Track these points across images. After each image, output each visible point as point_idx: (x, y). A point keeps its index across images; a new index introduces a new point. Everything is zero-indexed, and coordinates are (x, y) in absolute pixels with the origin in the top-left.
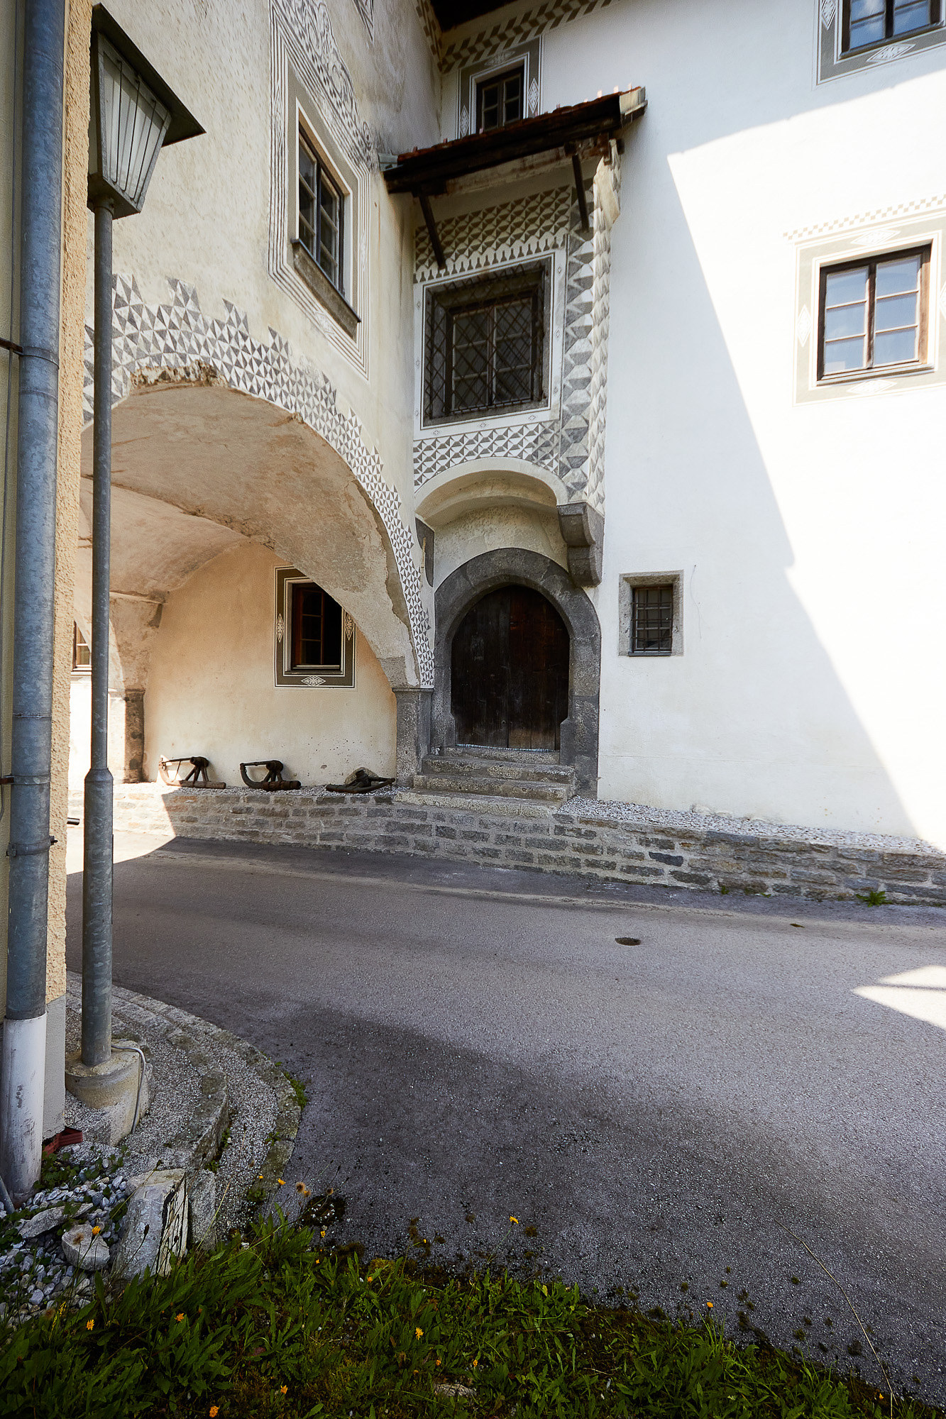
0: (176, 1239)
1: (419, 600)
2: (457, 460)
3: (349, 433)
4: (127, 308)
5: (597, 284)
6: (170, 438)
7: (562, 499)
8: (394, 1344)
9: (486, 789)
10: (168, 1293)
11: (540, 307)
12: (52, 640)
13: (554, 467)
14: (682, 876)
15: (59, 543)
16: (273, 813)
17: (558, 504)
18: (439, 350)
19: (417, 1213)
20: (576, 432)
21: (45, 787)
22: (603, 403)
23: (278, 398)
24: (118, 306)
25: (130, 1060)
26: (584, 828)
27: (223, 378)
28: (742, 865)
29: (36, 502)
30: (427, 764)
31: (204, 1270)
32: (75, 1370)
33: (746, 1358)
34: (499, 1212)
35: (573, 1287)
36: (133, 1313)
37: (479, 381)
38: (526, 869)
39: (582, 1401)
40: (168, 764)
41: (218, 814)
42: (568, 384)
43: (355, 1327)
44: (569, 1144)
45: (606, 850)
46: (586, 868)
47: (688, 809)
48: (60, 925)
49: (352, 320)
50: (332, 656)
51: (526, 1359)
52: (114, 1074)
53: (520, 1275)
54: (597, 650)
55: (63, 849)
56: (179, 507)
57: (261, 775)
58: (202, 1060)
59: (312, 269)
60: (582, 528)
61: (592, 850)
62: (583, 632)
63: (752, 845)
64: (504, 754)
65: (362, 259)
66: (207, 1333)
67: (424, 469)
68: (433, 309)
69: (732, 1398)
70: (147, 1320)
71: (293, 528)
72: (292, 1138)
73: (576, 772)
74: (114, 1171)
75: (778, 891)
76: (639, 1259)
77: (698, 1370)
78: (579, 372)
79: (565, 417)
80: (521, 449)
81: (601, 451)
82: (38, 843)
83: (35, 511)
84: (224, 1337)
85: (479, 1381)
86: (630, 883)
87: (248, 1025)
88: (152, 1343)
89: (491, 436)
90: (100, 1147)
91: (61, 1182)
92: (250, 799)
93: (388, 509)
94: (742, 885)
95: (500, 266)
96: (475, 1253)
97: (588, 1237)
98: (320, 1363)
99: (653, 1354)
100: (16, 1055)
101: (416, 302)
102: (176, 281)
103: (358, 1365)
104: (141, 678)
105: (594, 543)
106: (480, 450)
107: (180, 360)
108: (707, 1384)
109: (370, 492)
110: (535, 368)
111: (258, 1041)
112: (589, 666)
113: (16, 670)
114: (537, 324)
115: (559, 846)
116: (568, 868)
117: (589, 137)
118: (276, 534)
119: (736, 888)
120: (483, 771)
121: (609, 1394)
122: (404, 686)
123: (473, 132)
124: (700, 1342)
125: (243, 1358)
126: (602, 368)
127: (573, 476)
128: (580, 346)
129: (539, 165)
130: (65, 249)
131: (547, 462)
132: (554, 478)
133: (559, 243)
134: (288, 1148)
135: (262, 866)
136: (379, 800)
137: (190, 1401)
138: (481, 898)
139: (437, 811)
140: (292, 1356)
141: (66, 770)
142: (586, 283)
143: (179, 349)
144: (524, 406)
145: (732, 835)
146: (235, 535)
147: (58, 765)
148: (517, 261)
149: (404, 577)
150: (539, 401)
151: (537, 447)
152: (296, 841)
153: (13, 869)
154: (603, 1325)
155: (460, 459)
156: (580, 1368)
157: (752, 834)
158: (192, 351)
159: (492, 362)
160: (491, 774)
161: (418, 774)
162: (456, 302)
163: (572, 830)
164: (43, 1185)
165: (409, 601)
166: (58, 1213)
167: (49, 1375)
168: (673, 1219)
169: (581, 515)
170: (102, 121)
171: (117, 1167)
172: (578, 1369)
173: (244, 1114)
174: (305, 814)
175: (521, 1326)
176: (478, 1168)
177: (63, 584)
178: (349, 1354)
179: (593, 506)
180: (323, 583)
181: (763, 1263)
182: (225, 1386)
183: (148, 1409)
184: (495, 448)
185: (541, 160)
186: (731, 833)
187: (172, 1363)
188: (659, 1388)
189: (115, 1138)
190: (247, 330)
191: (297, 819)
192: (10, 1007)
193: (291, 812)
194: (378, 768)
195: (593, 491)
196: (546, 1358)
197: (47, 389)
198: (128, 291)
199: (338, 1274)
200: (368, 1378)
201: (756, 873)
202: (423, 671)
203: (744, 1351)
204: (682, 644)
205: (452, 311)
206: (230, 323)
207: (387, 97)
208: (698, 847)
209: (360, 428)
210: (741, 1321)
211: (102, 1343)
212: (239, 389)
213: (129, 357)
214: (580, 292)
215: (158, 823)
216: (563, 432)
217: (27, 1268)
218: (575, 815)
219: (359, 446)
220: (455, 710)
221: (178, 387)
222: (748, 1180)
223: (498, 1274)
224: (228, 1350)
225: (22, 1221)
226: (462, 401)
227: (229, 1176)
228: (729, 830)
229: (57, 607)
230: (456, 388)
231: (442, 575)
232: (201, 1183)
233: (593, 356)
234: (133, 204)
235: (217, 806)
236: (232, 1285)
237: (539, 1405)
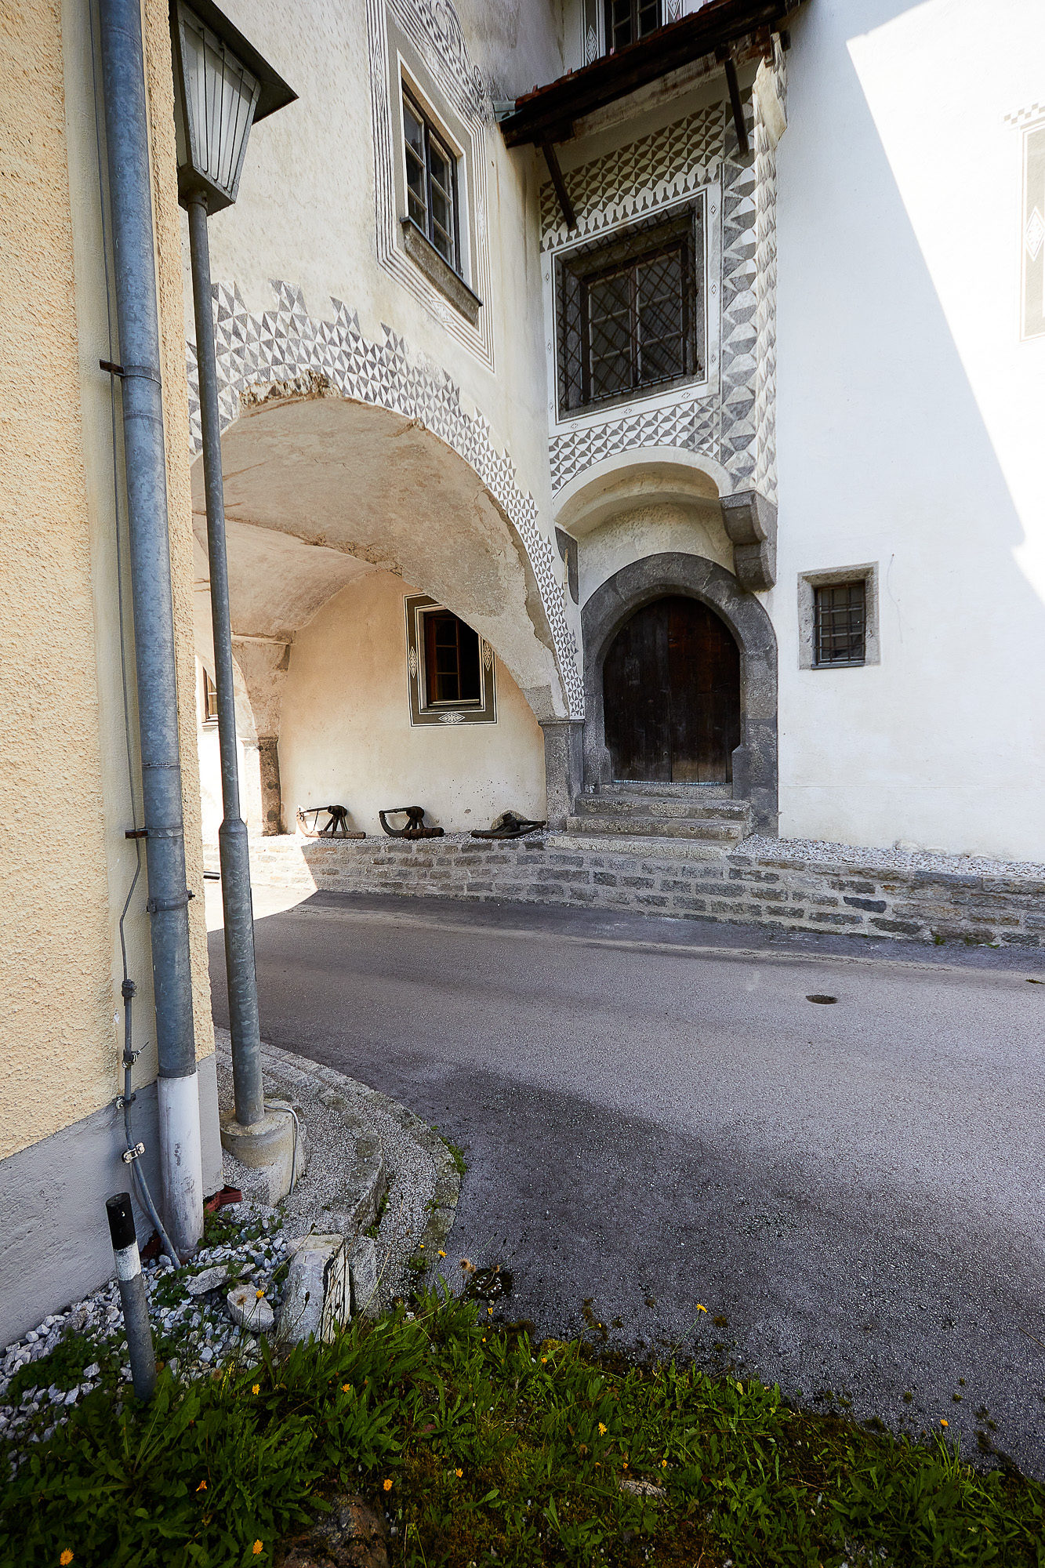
0: (338, 1306)
1: (564, 621)
2: (600, 456)
3: (476, 436)
4: (231, 319)
5: (761, 220)
6: (286, 462)
7: (725, 489)
8: (573, 1433)
9: (649, 829)
10: (334, 1360)
11: (690, 259)
12: (175, 684)
13: (715, 452)
14: (885, 924)
15: (175, 579)
16: (416, 864)
17: (720, 496)
18: (573, 328)
19: (590, 1293)
20: (740, 406)
21: (179, 840)
22: (771, 367)
23: (396, 404)
24: (221, 319)
25: (283, 1120)
26: (764, 871)
27: (336, 387)
28: (961, 911)
29: (148, 535)
30: (581, 804)
31: (369, 1340)
32: (246, 1432)
33: (989, 1485)
34: (682, 1298)
35: (772, 1387)
36: (299, 1378)
37: (621, 358)
38: (697, 918)
39: (788, 1515)
40: (305, 814)
41: (359, 866)
42: (728, 349)
43: (530, 1410)
44: (761, 1227)
45: (791, 895)
46: (768, 916)
47: (890, 845)
48: (205, 983)
49: (472, 304)
50: (471, 690)
51: (722, 1461)
52: (268, 1135)
53: (709, 1369)
54: (772, 665)
55: (202, 904)
56: (299, 537)
57: (402, 822)
58: (355, 1122)
59: (425, 250)
60: (750, 522)
61: (775, 895)
62: (755, 645)
63: (974, 887)
64: (667, 789)
65: (480, 231)
66: (375, 1406)
67: (562, 469)
68: (564, 282)
69: (973, 1530)
70: (314, 1387)
71: (421, 550)
72: (453, 1206)
73: (753, 807)
74: (274, 1232)
75: (1008, 941)
76: (851, 1361)
77: (929, 1494)
78: (742, 332)
79: (726, 390)
80: (675, 434)
81: (771, 427)
82: (176, 898)
83: (148, 545)
84: (392, 1410)
85: (669, 1481)
86: (821, 932)
87: (401, 1086)
88: (320, 1411)
89: (638, 423)
90: (259, 1207)
91: (224, 1240)
92: (391, 849)
93: (524, 520)
94: (961, 934)
95: (642, 215)
96: (658, 1341)
97: (788, 1333)
98: (493, 1445)
99: (873, 1471)
100: (172, 1112)
101: (544, 274)
102: (280, 282)
103: (534, 1451)
104: (273, 725)
105: (766, 538)
106: (626, 441)
107: (289, 372)
108: (941, 1510)
109: (502, 502)
110: (687, 333)
111: (413, 1102)
112: (764, 684)
113: (142, 718)
114: (688, 281)
115: (737, 891)
116: (747, 917)
117: (744, 34)
118: (402, 559)
119: (954, 937)
120: (644, 810)
121: (820, 1510)
122: (552, 718)
123: (603, 54)
124: (930, 1461)
125: (414, 1433)
126: (769, 325)
127: (738, 460)
128: (742, 301)
129: (684, 82)
130: (159, 253)
131: (705, 446)
132: (715, 465)
133: (712, 176)
134: (449, 1216)
135: (406, 919)
136: (530, 846)
137: (361, 1474)
138: (647, 952)
139: (593, 855)
140: (464, 1436)
141: (199, 821)
142: (747, 220)
143: (288, 359)
144: (675, 382)
145: (946, 876)
146: (359, 563)
147: (191, 816)
148: (662, 206)
149: (545, 596)
150: (694, 374)
151: (693, 429)
152: (443, 893)
153: (154, 924)
154: (810, 1432)
155: (603, 454)
156: (785, 1478)
157: (973, 873)
158: (301, 360)
159: (636, 334)
160: (654, 813)
161: (572, 815)
162: (590, 268)
163: (749, 873)
164: (206, 1243)
165: (552, 622)
166: (222, 1271)
167: (221, 1436)
168: (890, 1319)
169: (749, 506)
170: (188, 102)
171: (277, 1228)
172: (782, 1479)
173: (401, 1179)
174: (449, 863)
175: (714, 1425)
176: (657, 1248)
177: (182, 624)
178: (524, 1438)
179: (763, 494)
180: (457, 609)
181: (1006, 1376)
182: (396, 1461)
183: (319, 1479)
184: (643, 436)
185: (685, 76)
186: (946, 872)
187: (341, 1433)
188: (881, 1510)
189: (274, 1198)
190: (359, 330)
191: (442, 869)
192: (162, 1065)
193: (435, 862)
194: (527, 811)
195: (763, 476)
196: (745, 1463)
197: (151, 411)
198: (231, 301)
199: (508, 1352)
200: (546, 1467)
201: (979, 919)
202: (572, 700)
203: (986, 1477)
204: (878, 651)
205: (585, 279)
206: (340, 322)
207: (499, 31)
208: (904, 890)
209: (488, 429)
210: (982, 1442)
211: (271, 1406)
212: (353, 398)
213: (237, 374)
214: (740, 233)
215: (300, 876)
216: (724, 409)
217: (196, 1325)
218: (753, 856)
219: (488, 450)
220: (609, 742)
221: (289, 403)
222: (983, 1279)
223: (684, 1365)
224: (397, 1424)
225: (189, 1277)
226: (602, 385)
227: (390, 1243)
228: (942, 869)
229: (178, 648)
230: (594, 371)
231: (588, 591)
232: (361, 1250)
233: (758, 311)
234: (226, 194)
235: (358, 857)
236: (398, 1357)
237: (739, 1514)
